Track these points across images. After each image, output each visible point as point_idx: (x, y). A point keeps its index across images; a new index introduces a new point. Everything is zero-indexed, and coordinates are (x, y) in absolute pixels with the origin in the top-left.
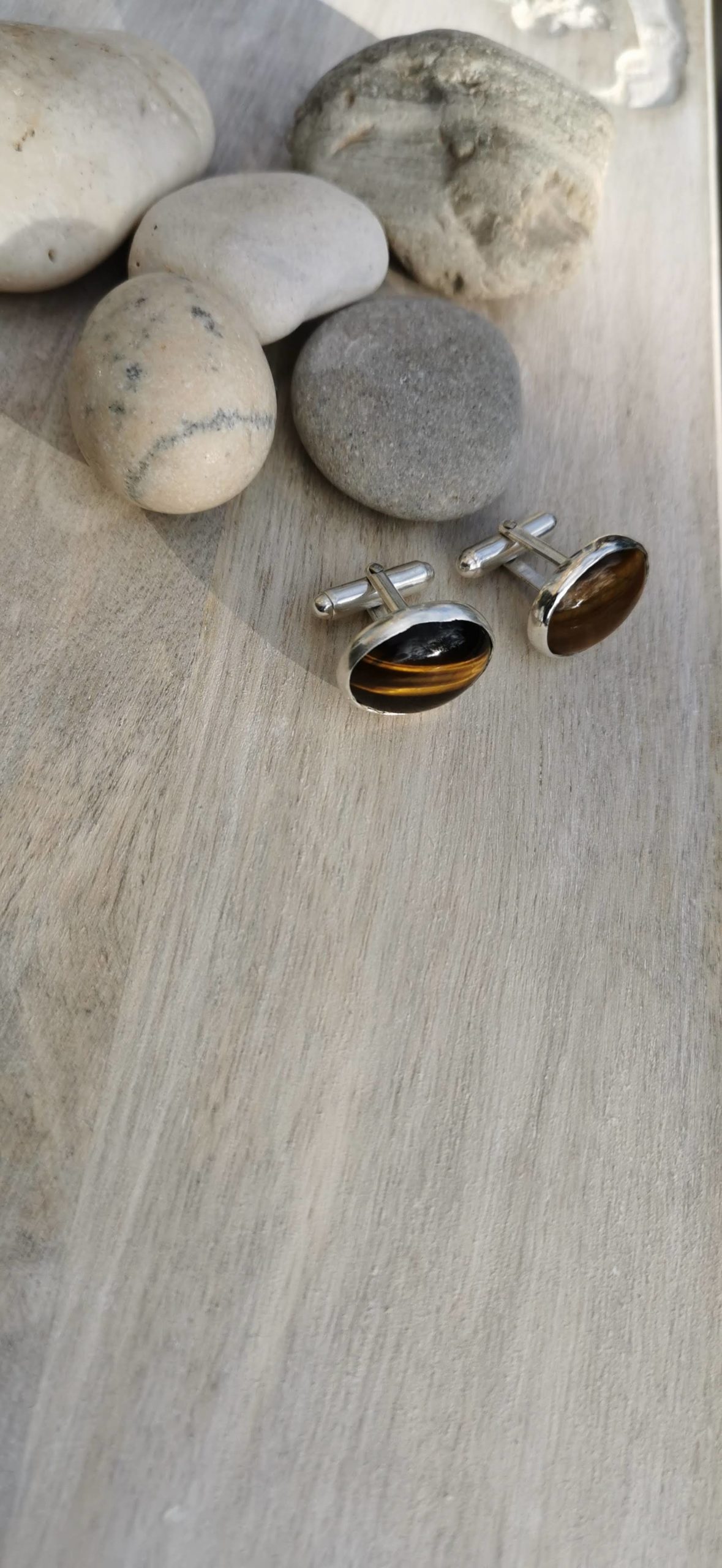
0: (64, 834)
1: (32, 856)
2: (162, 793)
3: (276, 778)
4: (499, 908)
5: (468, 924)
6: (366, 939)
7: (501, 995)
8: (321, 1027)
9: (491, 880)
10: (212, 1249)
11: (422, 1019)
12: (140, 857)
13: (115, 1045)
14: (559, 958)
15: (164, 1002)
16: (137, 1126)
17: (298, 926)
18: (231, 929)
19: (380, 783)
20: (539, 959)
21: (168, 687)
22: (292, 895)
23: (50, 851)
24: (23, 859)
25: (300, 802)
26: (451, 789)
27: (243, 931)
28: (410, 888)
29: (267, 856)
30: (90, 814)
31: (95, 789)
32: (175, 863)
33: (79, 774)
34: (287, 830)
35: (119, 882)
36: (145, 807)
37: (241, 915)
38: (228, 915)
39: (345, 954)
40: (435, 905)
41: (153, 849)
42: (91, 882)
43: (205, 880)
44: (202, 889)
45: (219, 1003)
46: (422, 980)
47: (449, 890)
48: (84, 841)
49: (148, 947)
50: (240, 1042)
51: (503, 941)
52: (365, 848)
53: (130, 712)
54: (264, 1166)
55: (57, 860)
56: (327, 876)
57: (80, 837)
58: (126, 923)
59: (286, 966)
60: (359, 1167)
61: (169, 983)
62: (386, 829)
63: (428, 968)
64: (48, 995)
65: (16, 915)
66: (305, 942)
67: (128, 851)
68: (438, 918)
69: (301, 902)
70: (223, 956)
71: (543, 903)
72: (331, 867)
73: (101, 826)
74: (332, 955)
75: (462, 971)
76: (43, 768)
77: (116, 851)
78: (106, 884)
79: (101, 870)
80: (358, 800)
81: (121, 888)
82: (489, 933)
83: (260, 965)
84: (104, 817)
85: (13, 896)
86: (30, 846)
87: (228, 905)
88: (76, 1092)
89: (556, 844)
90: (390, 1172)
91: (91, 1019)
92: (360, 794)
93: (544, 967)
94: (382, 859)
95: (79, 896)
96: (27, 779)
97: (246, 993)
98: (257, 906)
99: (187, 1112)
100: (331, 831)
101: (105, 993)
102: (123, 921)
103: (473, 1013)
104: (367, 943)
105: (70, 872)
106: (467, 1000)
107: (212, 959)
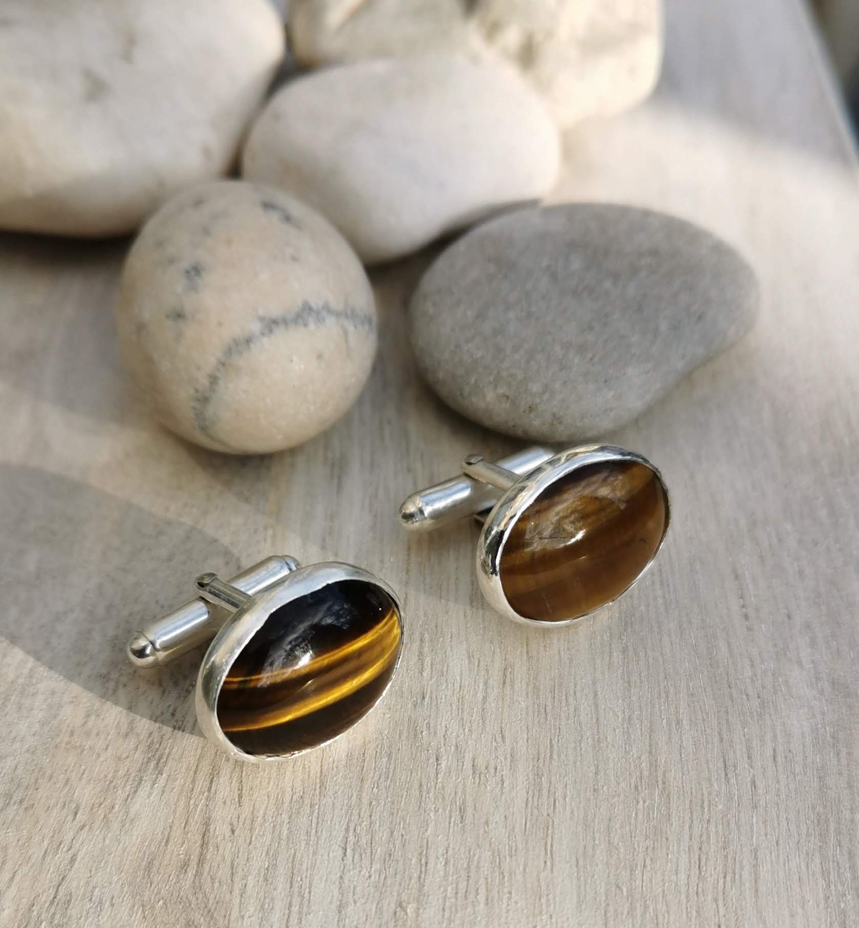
0: (121, 794)
1: (82, 828)
4: (726, 775)
5: (687, 802)
6: (549, 845)
7: (756, 881)
9: (707, 742)
12: (225, 803)
14: (827, 820)
17: (451, 846)
18: (361, 866)
20: (798, 827)
22: (436, 811)
23: (105, 817)
24: (71, 833)
26: (627, 647)
27: (378, 866)
28: (596, 773)
29: (395, 770)
34: (415, 735)
35: (201, 837)
38: (354, 850)
39: (525, 870)
40: (636, 787)
42: (163, 844)
44: (314, 825)
46: (638, 882)
47: (651, 765)
48: (149, 797)
51: (742, 814)
52: (525, 736)
56: (480, 779)
57: (143, 792)
58: (216, 885)
59: (445, 898)
62: (549, 709)
63: (645, 866)
65: (69, 901)
66: (465, 865)
68: (644, 802)
69: (450, 817)
70: (355, 902)
71: (786, 757)
72: (483, 768)
75: (692, 861)
76: (86, 723)
77: (192, 802)
78: (184, 843)
79: (174, 828)
80: (504, 683)
81: (204, 845)
82: (720, 807)
83: (409, 903)
85: (63, 879)
86: (78, 816)
87: (351, 838)
89: (787, 683)
92: (505, 675)
93: (808, 835)
94: (552, 746)
95: (150, 864)
96: (66, 739)
98: (392, 833)
100: (474, 726)
103: (722, 911)
104: (551, 851)
105: (134, 838)
106: (710, 897)
107: (341, 908)
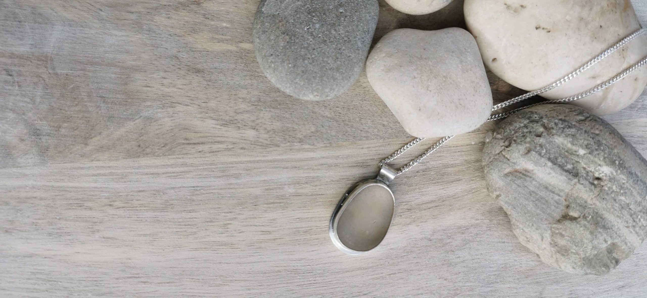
2: (242, 148)
3: (264, 193)
8: (154, 239)
10: (56, 218)
11: (168, 281)
13: (128, 160)
15: (150, 174)
16: (97, 177)
19: (274, 239)
21: (294, 137)
25: (255, 207)
30: (224, 123)
31: (236, 121)
32: (211, 162)
33: (241, 113)
36: (233, 143)
37: (196, 195)
41: (216, 152)
43: (207, 176)
45: (155, 196)
49: (172, 162)
50: (141, 208)
53: (277, 125)
54: (92, 230)
55: (200, 116)
60: (100, 268)
61: (158, 174)
64: (142, 129)
67: (212, 142)
73: (220, 128)
74: (187, 237)
84: (225, 129)
88: (105, 151)
90: (101, 281)
91: (136, 148)
97: (162, 206)
99: (107, 195)
101: (148, 150)
102: (181, 149)
